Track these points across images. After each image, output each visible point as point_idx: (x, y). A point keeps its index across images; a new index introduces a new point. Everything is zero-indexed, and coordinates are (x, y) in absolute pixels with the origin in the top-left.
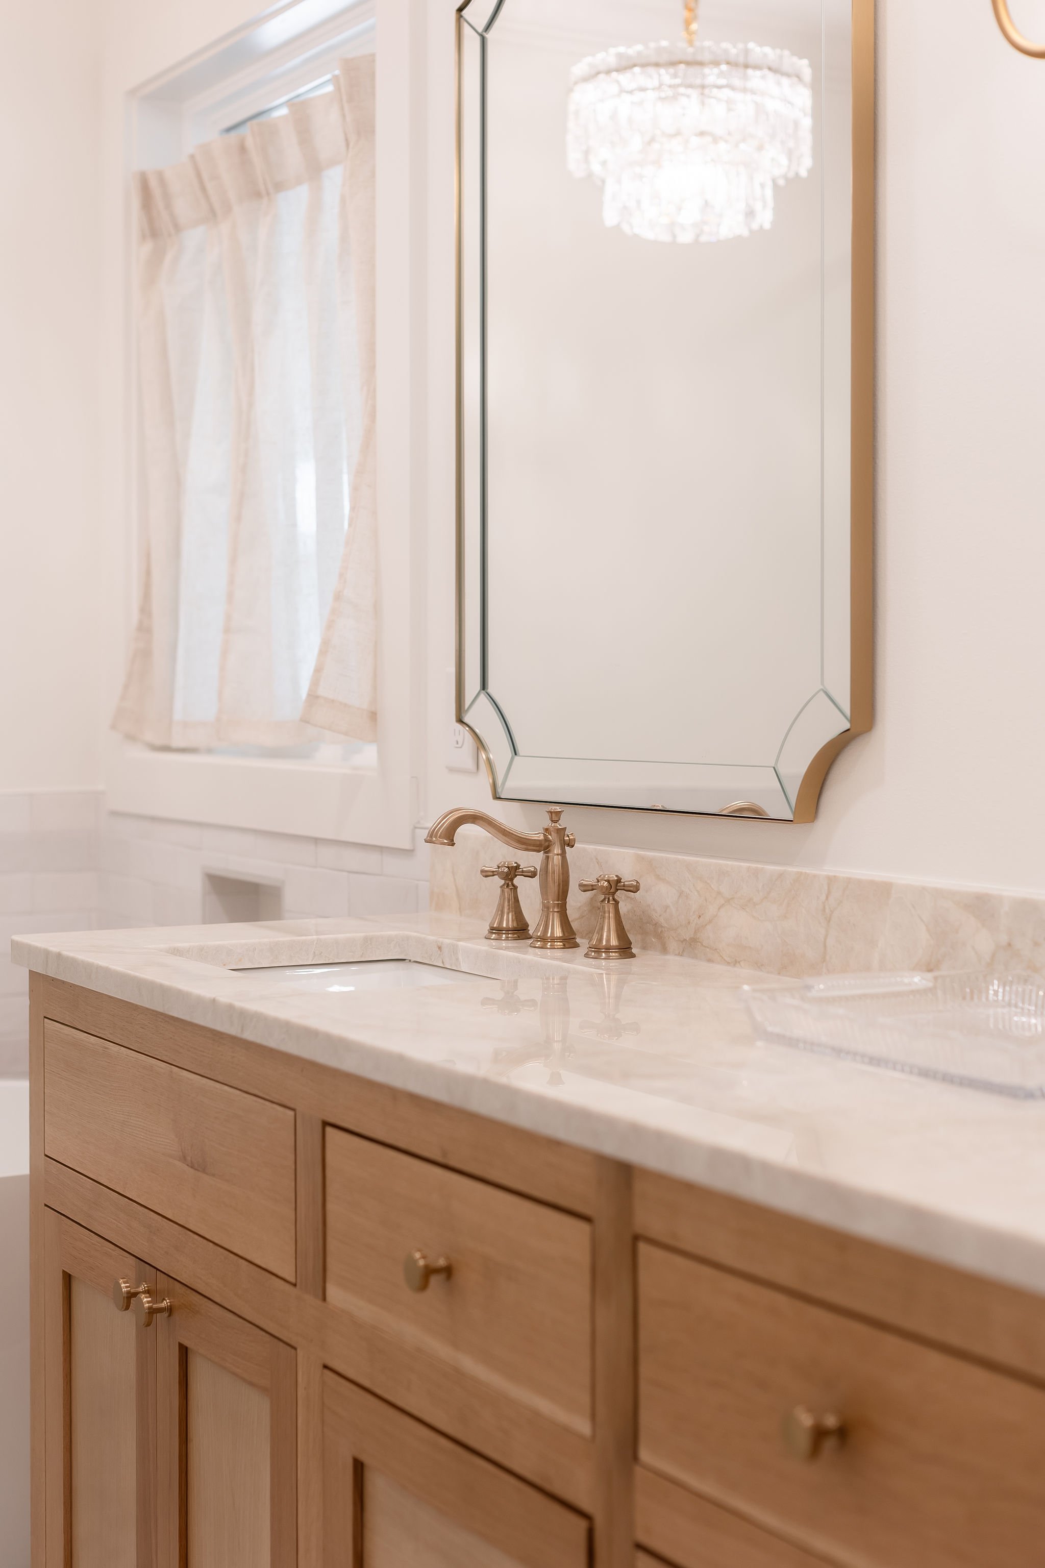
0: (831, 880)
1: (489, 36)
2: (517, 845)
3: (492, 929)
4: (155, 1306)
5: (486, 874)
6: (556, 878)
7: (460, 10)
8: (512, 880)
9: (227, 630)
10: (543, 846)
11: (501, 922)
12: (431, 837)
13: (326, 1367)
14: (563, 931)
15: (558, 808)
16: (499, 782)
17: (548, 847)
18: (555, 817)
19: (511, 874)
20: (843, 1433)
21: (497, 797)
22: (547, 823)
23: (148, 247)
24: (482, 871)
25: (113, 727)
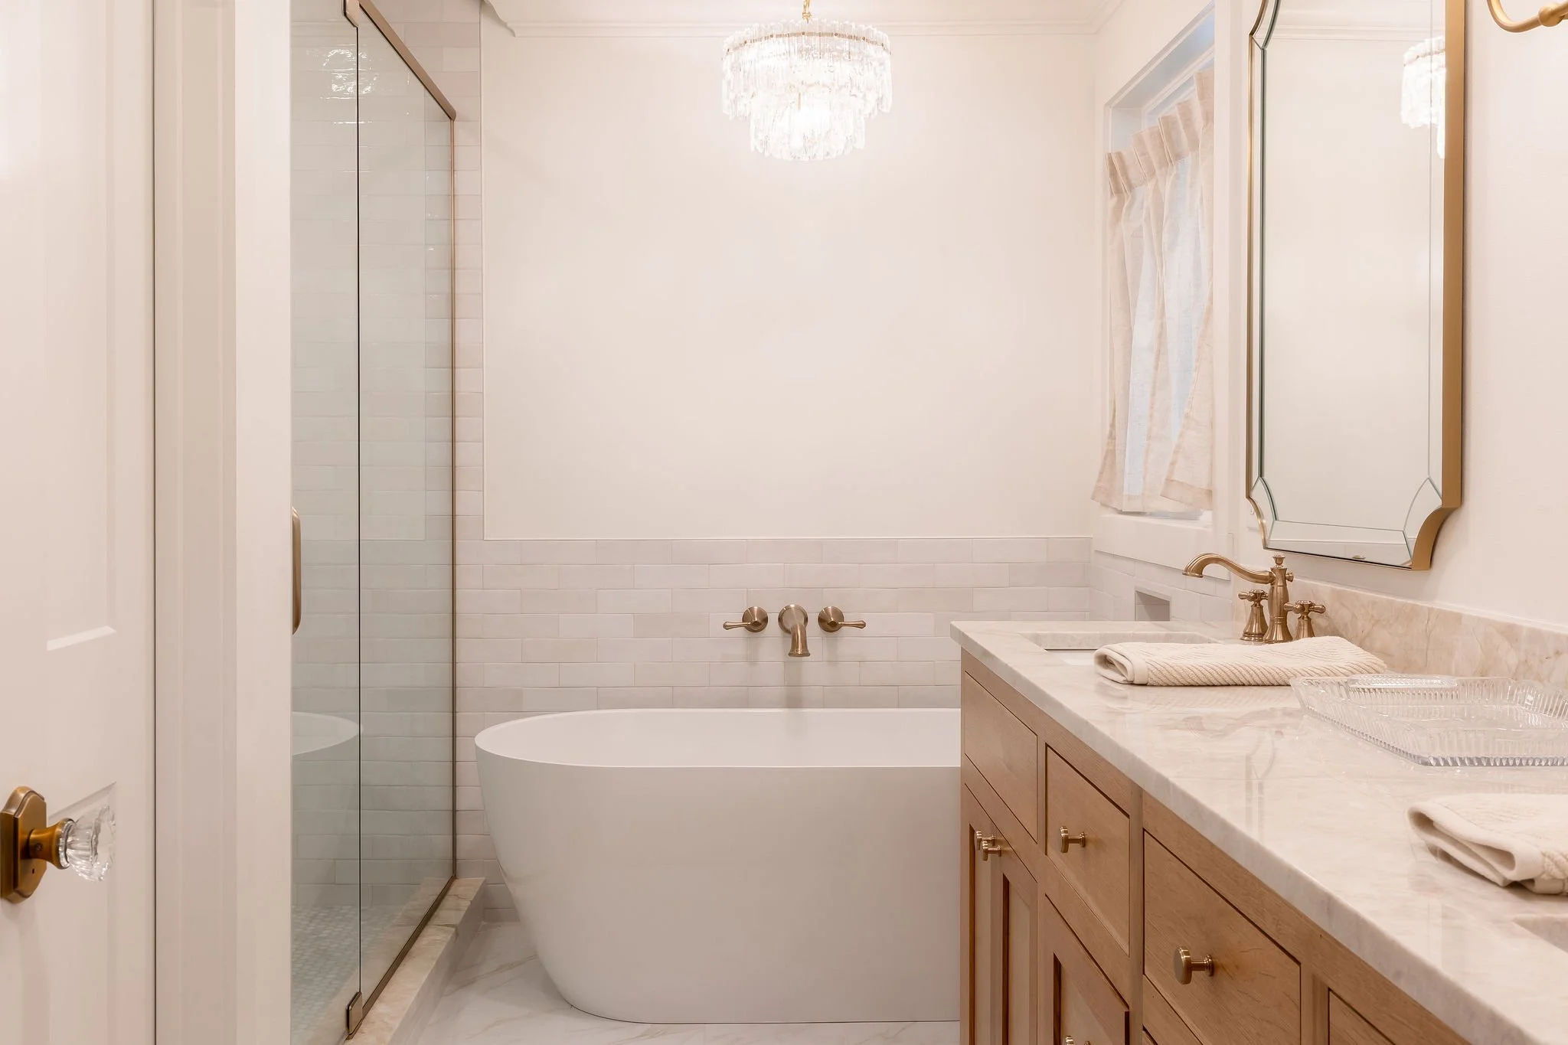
0: (1430, 610)
1: (1267, 49)
2: (1249, 578)
3: (1245, 633)
4: (990, 849)
5: (1242, 597)
6: (1279, 601)
7: (1252, 33)
8: (1259, 602)
9: (1149, 438)
10: (1269, 580)
11: (1251, 628)
12: (1186, 571)
13: (1046, 896)
14: (1283, 637)
15: (1282, 554)
16: (1267, 538)
17: (1273, 580)
18: (1279, 560)
19: (1257, 597)
20: (1212, 969)
21: (1266, 548)
22: (1274, 564)
23: (1115, 199)
24: (1240, 595)
25: (1093, 498)
